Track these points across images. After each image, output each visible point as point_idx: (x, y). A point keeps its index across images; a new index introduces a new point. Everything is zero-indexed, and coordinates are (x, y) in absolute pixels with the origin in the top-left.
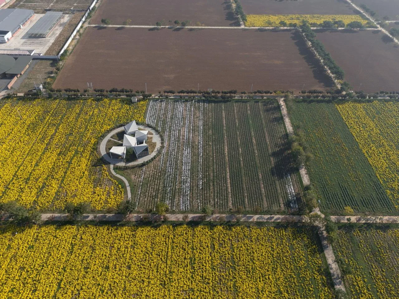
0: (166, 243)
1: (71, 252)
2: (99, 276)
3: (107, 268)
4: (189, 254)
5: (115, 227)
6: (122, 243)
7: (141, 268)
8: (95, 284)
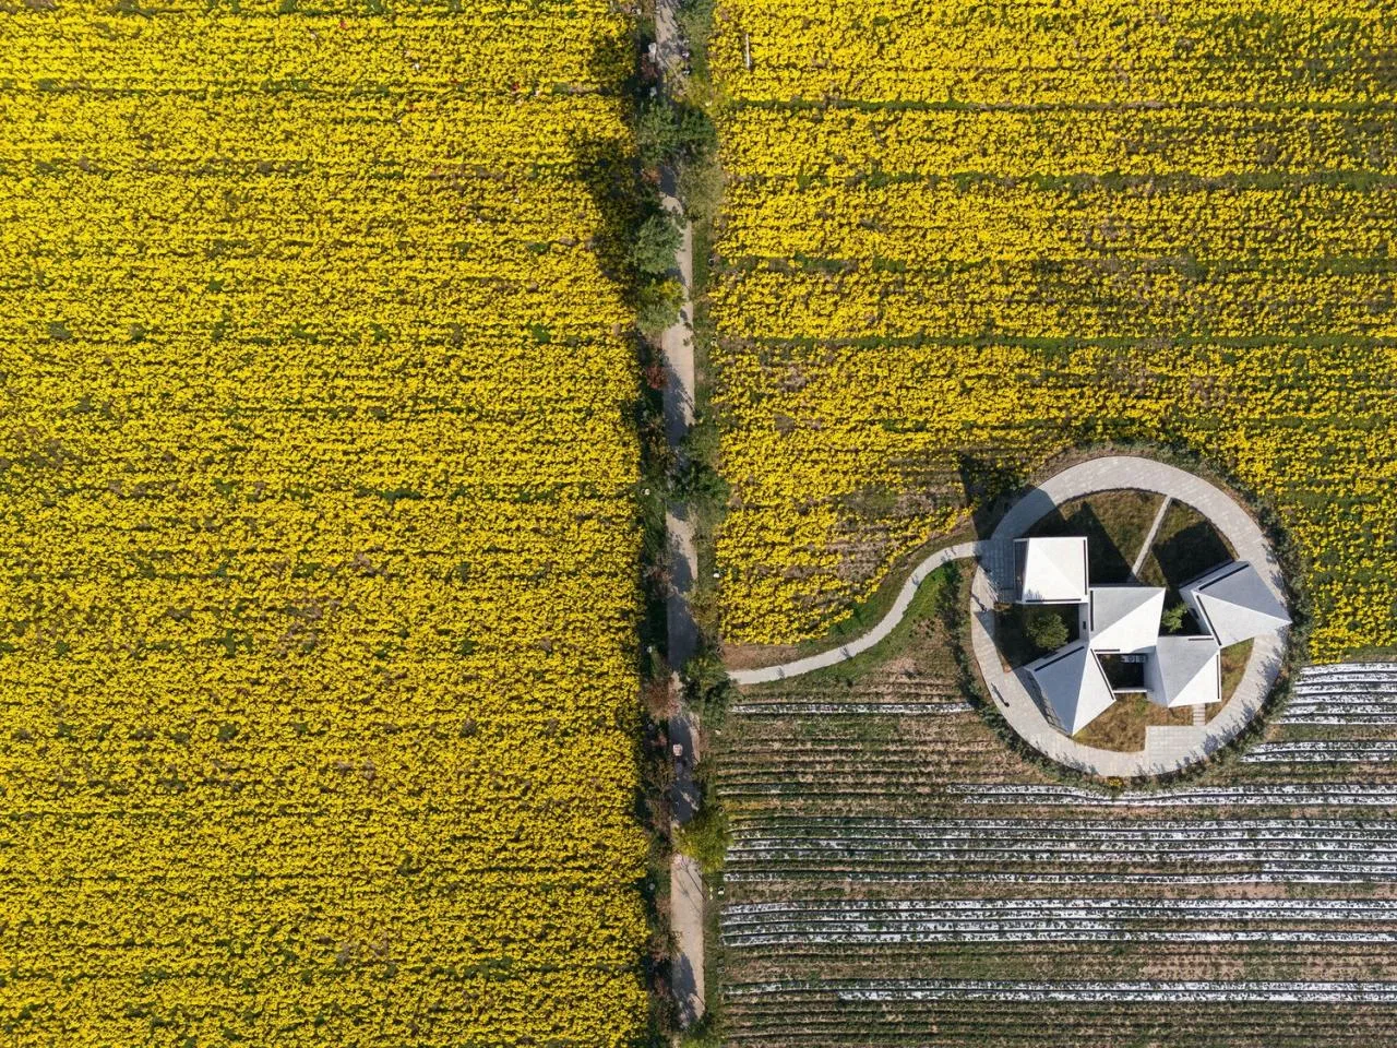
0: (568, 858)
1: (526, 500)
2: (434, 627)
3: (468, 650)
4: (525, 955)
5: (635, 641)
6: (563, 684)
7: (467, 777)
8: (407, 620)
